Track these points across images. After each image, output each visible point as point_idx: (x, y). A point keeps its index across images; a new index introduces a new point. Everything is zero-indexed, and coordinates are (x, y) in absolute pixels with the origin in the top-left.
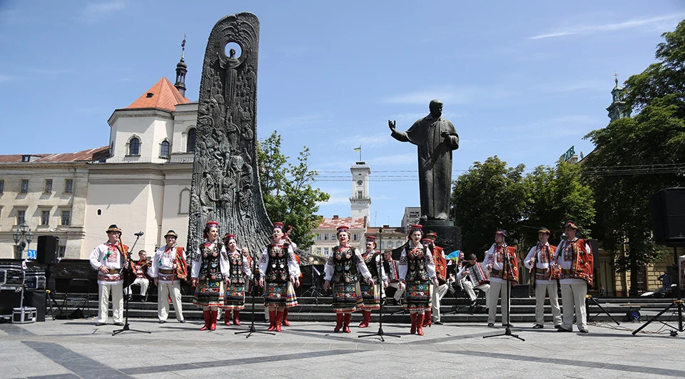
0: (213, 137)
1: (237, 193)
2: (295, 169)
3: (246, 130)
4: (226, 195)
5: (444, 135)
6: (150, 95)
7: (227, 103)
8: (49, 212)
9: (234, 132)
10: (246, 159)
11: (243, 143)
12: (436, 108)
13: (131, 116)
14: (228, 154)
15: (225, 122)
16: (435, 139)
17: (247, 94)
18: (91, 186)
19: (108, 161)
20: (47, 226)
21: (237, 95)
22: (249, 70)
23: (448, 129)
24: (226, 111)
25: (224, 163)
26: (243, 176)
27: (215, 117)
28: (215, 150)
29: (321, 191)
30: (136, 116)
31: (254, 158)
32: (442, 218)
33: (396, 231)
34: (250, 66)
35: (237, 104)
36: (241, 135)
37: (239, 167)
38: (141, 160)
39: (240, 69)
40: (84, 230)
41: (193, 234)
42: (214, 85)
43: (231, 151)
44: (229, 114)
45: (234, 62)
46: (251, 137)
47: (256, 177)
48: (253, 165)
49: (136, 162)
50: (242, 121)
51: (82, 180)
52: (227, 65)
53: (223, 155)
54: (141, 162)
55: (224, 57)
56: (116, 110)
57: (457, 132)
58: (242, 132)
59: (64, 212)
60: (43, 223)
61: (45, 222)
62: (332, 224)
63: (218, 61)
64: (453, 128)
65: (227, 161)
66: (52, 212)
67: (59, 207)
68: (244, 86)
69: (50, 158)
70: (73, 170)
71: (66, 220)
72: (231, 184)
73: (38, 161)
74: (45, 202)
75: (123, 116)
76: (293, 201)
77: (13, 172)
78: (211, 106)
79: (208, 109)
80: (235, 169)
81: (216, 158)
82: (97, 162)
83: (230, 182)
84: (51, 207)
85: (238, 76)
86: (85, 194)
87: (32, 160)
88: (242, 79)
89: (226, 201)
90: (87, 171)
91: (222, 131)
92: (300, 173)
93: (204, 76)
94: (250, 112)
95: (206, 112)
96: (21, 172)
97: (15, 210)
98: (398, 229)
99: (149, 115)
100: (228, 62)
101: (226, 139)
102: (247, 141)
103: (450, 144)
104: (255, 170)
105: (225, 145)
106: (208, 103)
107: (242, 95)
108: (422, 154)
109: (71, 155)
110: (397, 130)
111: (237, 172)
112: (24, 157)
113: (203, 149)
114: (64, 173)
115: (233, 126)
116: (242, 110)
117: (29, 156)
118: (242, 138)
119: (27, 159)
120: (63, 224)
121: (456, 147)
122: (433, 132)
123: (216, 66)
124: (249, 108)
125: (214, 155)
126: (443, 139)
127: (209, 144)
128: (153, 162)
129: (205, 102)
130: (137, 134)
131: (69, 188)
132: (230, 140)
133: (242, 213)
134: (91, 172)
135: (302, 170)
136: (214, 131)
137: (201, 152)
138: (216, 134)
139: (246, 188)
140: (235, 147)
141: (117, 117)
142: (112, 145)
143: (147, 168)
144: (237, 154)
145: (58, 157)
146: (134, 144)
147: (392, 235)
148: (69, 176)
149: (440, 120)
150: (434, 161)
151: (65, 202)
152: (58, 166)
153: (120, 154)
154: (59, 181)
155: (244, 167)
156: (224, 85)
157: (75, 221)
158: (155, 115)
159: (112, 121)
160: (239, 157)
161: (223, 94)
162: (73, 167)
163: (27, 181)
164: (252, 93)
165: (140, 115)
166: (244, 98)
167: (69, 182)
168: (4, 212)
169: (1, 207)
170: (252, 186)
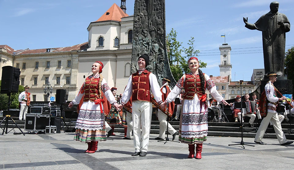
0: (142, 34)
1: (156, 64)
2: (187, 50)
3: (160, 29)
4: (150, 66)
5: (280, 23)
6: (108, 14)
7: (149, 15)
8: (60, 77)
9: (153, 31)
10: (160, 45)
11: (158, 36)
12: (274, 7)
13: (98, 25)
14: (150, 43)
15: (148, 25)
16: (273, 26)
17: (160, 9)
18: (80, 64)
19: (88, 50)
20: (59, 84)
21: (155, 10)
23: (283, 19)
24: (149, 20)
25: (148, 48)
26: (159, 55)
27: (143, 23)
28: (143, 41)
30: (101, 25)
31: (164, 45)
32: (279, 75)
33: (247, 83)
35: (155, 15)
36: (157, 32)
37: (156, 50)
38: (104, 49)
40: (77, 86)
42: (142, 6)
43: (152, 41)
44: (150, 21)
46: (163, 33)
47: (166, 55)
48: (164, 48)
49: (102, 50)
50: (157, 24)
51: (75, 61)
53: (148, 44)
54: (105, 50)
56: (91, 23)
57: (289, 20)
58: (158, 31)
59: (67, 77)
60: (57, 83)
61: (58, 83)
64: (286, 19)
65: (150, 47)
66: (61, 77)
67: (65, 75)
68: (158, 5)
69: (60, 50)
70: (71, 56)
71: (68, 82)
72: (153, 60)
73: (54, 51)
74: (58, 72)
75: (95, 26)
77: (43, 57)
78: (141, 17)
79: (139, 19)
80: (154, 51)
81: (144, 46)
82: (83, 51)
83: (152, 59)
84: (61, 75)
86: (77, 68)
87: (51, 51)
88: (157, 1)
89: (150, 69)
90: (78, 56)
91: (147, 31)
92: (190, 51)
93: (136, 1)
94: (162, 19)
95: (138, 21)
96: (46, 57)
97: (44, 77)
98: (249, 83)
99: (108, 25)
101: (149, 35)
102: (161, 35)
103: (284, 28)
104: (165, 51)
105: (149, 38)
106: (139, 15)
108: (265, 36)
109: (70, 48)
110: (249, 23)
111: (155, 53)
112: (47, 50)
113: (137, 41)
114: (67, 57)
115: (153, 28)
116: (157, 18)
117: (50, 49)
118: (158, 34)
119: (49, 50)
120: (67, 83)
121: (288, 30)
122: (272, 22)
124: (161, 17)
125: (143, 44)
126: (279, 26)
127: (140, 38)
128: (110, 49)
129: (137, 15)
130: (102, 35)
131: (69, 65)
132: (151, 35)
133: (159, 75)
134: (80, 56)
135: (190, 50)
136: (143, 31)
137: (136, 43)
138: (144, 33)
139: (161, 61)
140: (154, 39)
141: (92, 26)
142: (90, 41)
143: (107, 53)
144: (155, 43)
145: (64, 49)
146: (101, 41)
147: (246, 86)
148: (69, 58)
149: (277, 14)
150: (273, 41)
151: (67, 72)
152: (64, 54)
153: (94, 46)
154: (64, 62)
155: (160, 50)
156: (147, 5)
157: (72, 82)
158: (111, 24)
159: (89, 29)
160: (156, 45)
161: (147, 10)
162: (71, 54)
163: (49, 62)
164: (162, 8)
165: (103, 25)
166: (158, 11)
167: (69, 62)
168: (39, 78)
169: (38, 75)
170: (164, 60)
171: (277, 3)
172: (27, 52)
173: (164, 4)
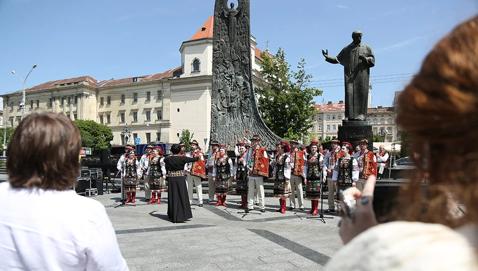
0: (223, 65)
1: (240, 101)
3: (244, 58)
4: (233, 103)
6: (204, 29)
7: (231, 41)
8: (150, 112)
9: (236, 60)
10: (245, 78)
11: (243, 67)
12: (357, 37)
13: (193, 45)
14: (233, 76)
15: (231, 54)
16: (355, 61)
17: (244, 33)
18: (173, 94)
19: (181, 76)
20: (150, 121)
21: (238, 35)
22: (244, 16)
23: (366, 52)
24: (231, 46)
25: (231, 82)
26: (244, 89)
27: (224, 51)
28: (225, 74)
29: (316, 89)
30: (195, 45)
31: (250, 77)
32: (360, 119)
33: (387, 110)
34: (245, 13)
35: (238, 41)
36: (241, 62)
37: (241, 84)
38: (201, 74)
39: (238, 16)
40: (170, 122)
41: (213, 130)
42: (222, 30)
43: (236, 73)
44: (233, 48)
45: (234, 12)
46: (248, 63)
47: (252, 90)
48: (250, 81)
49: (198, 75)
50: (241, 52)
51: (167, 88)
52: (229, 15)
53: (231, 76)
54: (203, 75)
55: (227, 9)
56: (184, 42)
58: (242, 60)
59: (158, 111)
60: (148, 119)
61: (149, 118)
62: (338, 107)
63: (223, 13)
64: (370, 51)
65: (233, 80)
66: (152, 112)
67: (155, 108)
68: (242, 28)
69: (148, 78)
70: (161, 84)
71: (160, 117)
72: (236, 96)
73: (141, 80)
74: (148, 106)
75: (188, 46)
76: (296, 97)
77: (129, 88)
78: (221, 44)
79: (219, 47)
80: (238, 85)
81: (226, 79)
82: (176, 78)
83: (235, 95)
84: (151, 109)
85: (237, 21)
86: (169, 97)
87: (139, 80)
88: (240, 23)
89: (234, 107)
90: (169, 84)
91: (229, 60)
93: (215, 25)
94: (246, 45)
95: (218, 49)
96: (132, 88)
97: (132, 112)
98: (389, 109)
99: (204, 43)
100: (230, 13)
101: (232, 65)
102: (245, 65)
103: (367, 64)
104: (251, 85)
105: (231, 70)
106: (219, 42)
107: (241, 34)
109: (160, 75)
110: (329, 56)
111: (240, 87)
112: (134, 79)
113: (218, 74)
114: (156, 87)
115: (236, 56)
116: (241, 44)
117: (136, 78)
118: (242, 64)
119: (135, 79)
120: (159, 119)
121: (373, 65)
122: (354, 56)
123: (222, 16)
124: (246, 43)
125: (224, 77)
126: (361, 61)
127: (221, 70)
128: (208, 75)
129: (217, 42)
130: (197, 56)
131: (160, 97)
132: (234, 66)
133: (244, 114)
134: (172, 84)
136: (224, 61)
137: (216, 76)
138: (225, 63)
139: (246, 98)
140: (238, 70)
141: (184, 47)
142: (183, 66)
143: (204, 79)
144: (239, 75)
145: (153, 77)
146: (196, 63)
148: (159, 88)
149: (359, 46)
150: (355, 77)
151: (159, 105)
152: (153, 83)
153: (188, 72)
154: (154, 90)
155: (245, 84)
156: (228, 28)
157: (165, 117)
158: (208, 43)
159: (182, 50)
160: (241, 77)
161: (229, 36)
162: (161, 82)
163: (137, 93)
164: (247, 32)
165: (198, 44)
166: (242, 36)
167: (160, 92)
168: (127, 114)
169: (125, 111)
170: (250, 96)
171: (359, 32)
172: (111, 84)
173: (249, 27)
